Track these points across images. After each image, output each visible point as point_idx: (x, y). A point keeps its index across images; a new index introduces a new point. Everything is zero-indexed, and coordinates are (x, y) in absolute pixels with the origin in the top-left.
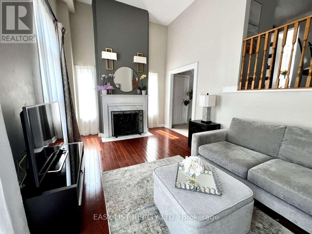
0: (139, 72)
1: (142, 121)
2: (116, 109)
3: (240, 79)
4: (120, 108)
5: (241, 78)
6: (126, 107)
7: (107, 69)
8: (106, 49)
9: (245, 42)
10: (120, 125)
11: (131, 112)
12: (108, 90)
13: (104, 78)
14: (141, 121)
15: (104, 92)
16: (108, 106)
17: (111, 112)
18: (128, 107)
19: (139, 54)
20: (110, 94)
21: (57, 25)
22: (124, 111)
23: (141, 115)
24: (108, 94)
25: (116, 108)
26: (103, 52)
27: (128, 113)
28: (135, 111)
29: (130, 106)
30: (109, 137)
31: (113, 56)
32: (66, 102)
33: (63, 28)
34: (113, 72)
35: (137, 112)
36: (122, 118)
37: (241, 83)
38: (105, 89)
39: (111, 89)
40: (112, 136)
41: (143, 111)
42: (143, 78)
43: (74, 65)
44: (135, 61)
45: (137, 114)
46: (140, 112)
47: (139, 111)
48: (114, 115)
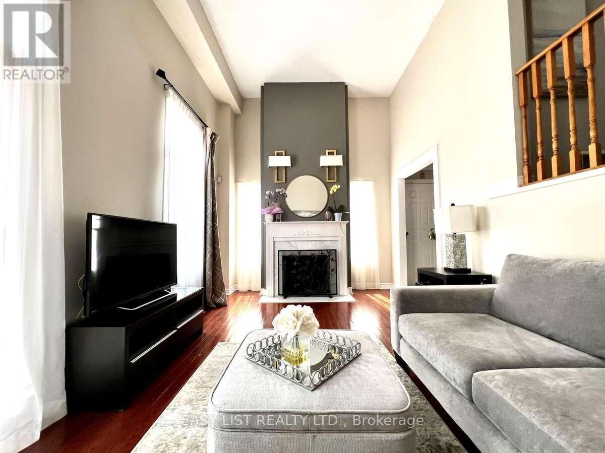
0: (329, 181)
1: (335, 271)
2: (286, 247)
3: (523, 159)
4: (295, 245)
5: (525, 157)
6: (304, 245)
7: (276, 181)
8: (276, 152)
9: (521, 76)
10: (292, 275)
11: (313, 252)
12: (275, 215)
13: (270, 196)
14: (333, 270)
15: (269, 218)
16: (274, 242)
17: (279, 251)
18: (309, 243)
19: (328, 152)
20: (279, 221)
21: (206, 131)
22: (302, 249)
23: (332, 260)
24: (275, 220)
25: (289, 245)
26: (270, 158)
27: (309, 254)
28: (320, 252)
29: (313, 243)
30: (274, 296)
31: (284, 161)
32: (207, 231)
33: (213, 134)
34: (285, 186)
35: (326, 253)
36: (297, 263)
37: (526, 168)
38: (270, 214)
39: (280, 213)
40: (279, 295)
41: (336, 250)
42: (335, 191)
43: (236, 181)
44: (322, 164)
45: (326, 257)
46: (331, 253)
47: (329, 251)
48: (284, 257)
